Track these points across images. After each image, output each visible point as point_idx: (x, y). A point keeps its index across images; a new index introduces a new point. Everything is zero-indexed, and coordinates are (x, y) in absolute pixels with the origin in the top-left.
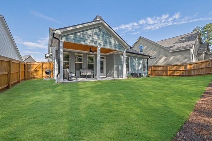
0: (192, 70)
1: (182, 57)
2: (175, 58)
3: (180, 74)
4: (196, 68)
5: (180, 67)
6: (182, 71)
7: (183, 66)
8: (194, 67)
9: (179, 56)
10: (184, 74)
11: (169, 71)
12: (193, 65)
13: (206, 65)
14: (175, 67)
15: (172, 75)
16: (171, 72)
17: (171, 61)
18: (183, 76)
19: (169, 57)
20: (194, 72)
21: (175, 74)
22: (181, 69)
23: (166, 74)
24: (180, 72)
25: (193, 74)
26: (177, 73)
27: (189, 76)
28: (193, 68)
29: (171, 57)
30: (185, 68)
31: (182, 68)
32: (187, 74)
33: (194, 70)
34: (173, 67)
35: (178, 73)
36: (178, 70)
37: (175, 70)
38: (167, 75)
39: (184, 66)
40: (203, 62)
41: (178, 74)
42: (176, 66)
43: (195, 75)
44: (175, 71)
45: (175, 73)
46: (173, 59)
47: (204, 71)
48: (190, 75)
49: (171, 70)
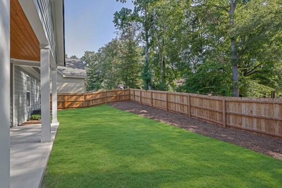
0: (91, 100)
1: (77, 86)
2: (69, 86)
3: (80, 105)
4: (93, 98)
5: (80, 97)
6: (81, 102)
7: (82, 96)
8: (92, 97)
9: (74, 84)
10: (84, 105)
11: (67, 102)
12: (91, 96)
13: (100, 96)
14: (75, 97)
15: (71, 108)
16: (69, 103)
17: (64, 89)
18: (82, 107)
19: (60, 84)
20: (92, 102)
21: (75, 106)
22: (80, 99)
23: (62, 106)
24: (79, 103)
25: (91, 104)
26: (76, 104)
27: (88, 107)
28: (91, 99)
29: (63, 83)
30: (85, 98)
31: (82, 99)
32: (86, 105)
33: (92, 100)
34: (72, 97)
35: (78, 104)
36: (77, 100)
37: (74, 100)
38: (64, 108)
39: (84, 96)
40: (97, 93)
41: (77, 106)
42: (76, 95)
43: (93, 106)
44: (75, 102)
45: (74, 104)
46: (67, 86)
47: (99, 102)
48: (89, 105)
49: (69, 100)
